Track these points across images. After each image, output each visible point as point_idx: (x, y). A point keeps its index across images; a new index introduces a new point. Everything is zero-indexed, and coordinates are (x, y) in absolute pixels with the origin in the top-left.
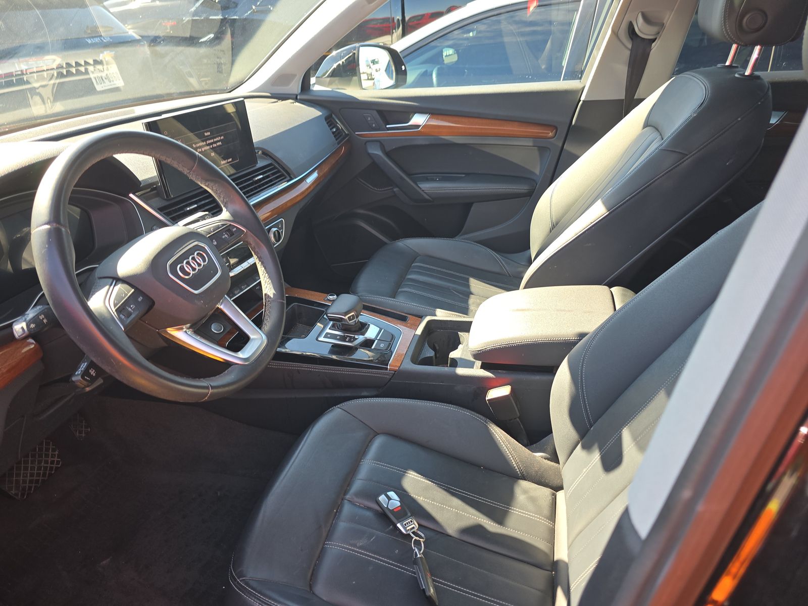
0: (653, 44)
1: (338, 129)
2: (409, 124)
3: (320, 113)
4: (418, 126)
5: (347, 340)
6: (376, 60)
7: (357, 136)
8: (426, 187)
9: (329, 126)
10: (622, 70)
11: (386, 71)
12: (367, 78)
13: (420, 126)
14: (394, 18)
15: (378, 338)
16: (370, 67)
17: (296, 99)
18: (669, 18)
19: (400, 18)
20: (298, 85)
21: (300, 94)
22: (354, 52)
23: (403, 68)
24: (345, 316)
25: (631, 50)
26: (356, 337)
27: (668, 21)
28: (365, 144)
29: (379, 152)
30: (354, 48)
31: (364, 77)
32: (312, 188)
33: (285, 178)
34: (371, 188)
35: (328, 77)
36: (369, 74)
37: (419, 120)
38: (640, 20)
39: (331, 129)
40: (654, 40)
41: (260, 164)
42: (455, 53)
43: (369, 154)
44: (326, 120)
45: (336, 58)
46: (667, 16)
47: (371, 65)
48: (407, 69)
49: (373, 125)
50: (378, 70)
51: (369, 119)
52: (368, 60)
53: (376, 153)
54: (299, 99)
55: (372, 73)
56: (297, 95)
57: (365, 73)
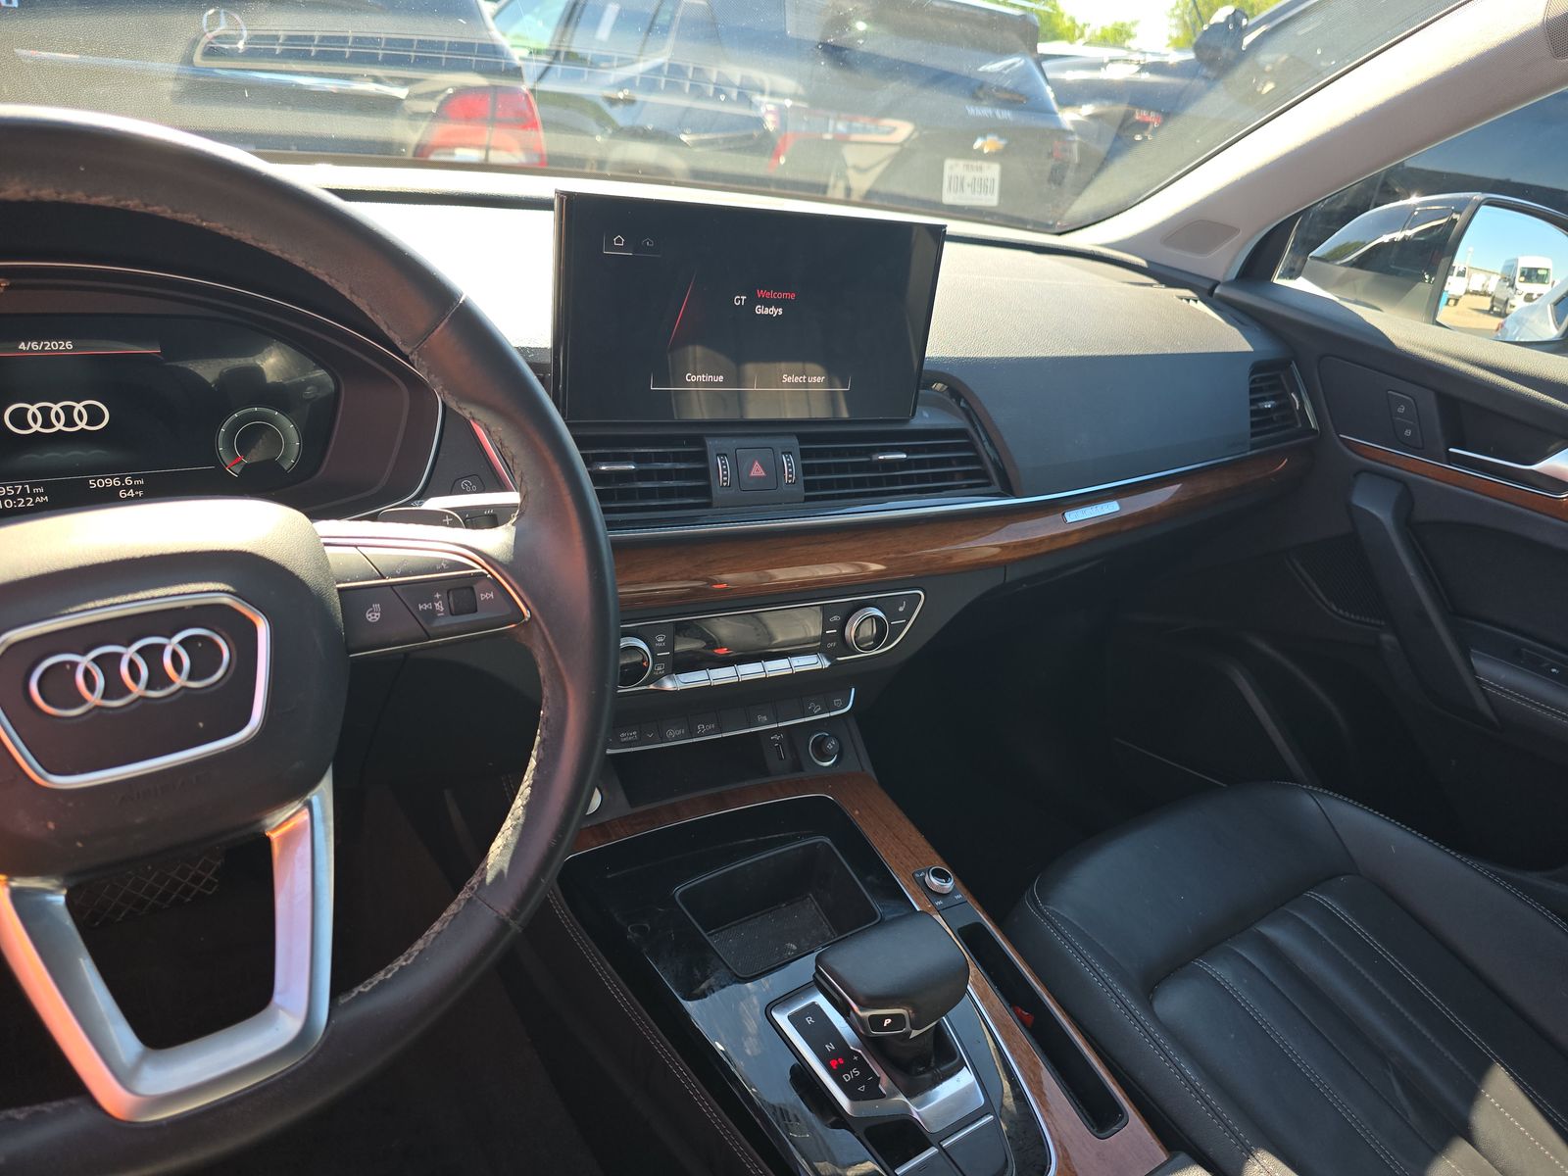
1: (1285, 403)
2: (1536, 467)
3: (1248, 347)
4: (1561, 485)
5: (847, 1078)
6: (1540, 272)
7: (1341, 444)
8: (1495, 673)
9: (1254, 391)
11: (1556, 304)
12: (1488, 308)
13: (1567, 486)
15: (945, 1144)
16: (1512, 286)
17: (1207, 293)
20: (1235, 259)
21: (1229, 284)
24: (863, 1006)
26: (885, 1084)
28: (1356, 475)
29: (1384, 515)
30: (1460, 206)
32: (1074, 539)
33: (988, 485)
34: (1323, 602)
35: (1348, 262)
36: (1500, 301)
39: (1254, 401)
41: (924, 419)
43: (1350, 508)
44: (1252, 373)
49: (1408, 433)
50: (1534, 297)
51: (1402, 409)
52: (1517, 260)
53: (1374, 512)
54: (1218, 294)
55: (1511, 302)
56: (1216, 284)
57: (1490, 295)
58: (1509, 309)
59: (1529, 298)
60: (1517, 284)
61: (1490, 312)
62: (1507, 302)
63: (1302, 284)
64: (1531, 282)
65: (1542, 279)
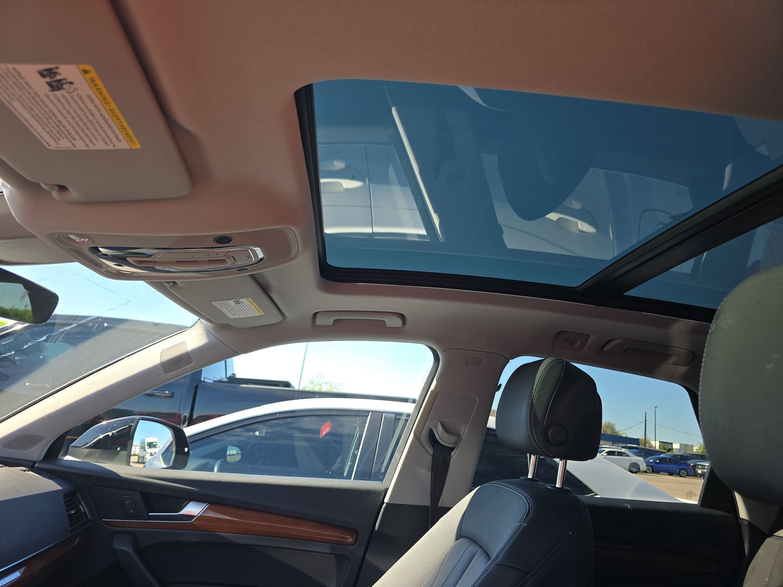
0: (452, 453)
1: (79, 510)
2: (181, 513)
3: (60, 488)
4: (191, 517)
6: (154, 443)
7: (103, 525)
9: (66, 507)
10: (425, 474)
11: (163, 455)
13: (194, 516)
14: (181, 415)
16: (145, 450)
17: (31, 466)
18: (464, 430)
19: (188, 415)
20: (42, 451)
21: (41, 462)
22: (131, 424)
23: (186, 450)
25: (433, 456)
27: (464, 432)
28: (112, 535)
29: (128, 549)
30: (132, 421)
31: (134, 459)
35: (88, 448)
36: (141, 457)
37: (193, 509)
38: (440, 428)
39: (68, 511)
40: (453, 449)
42: (238, 454)
43: (113, 550)
44: (64, 498)
45: (106, 428)
46: (463, 429)
47: (147, 447)
48: (191, 452)
49: (132, 511)
50: (153, 454)
51: (128, 502)
52: (144, 440)
53: (125, 549)
54: (36, 467)
55: (146, 457)
56: (35, 462)
57: (137, 455)
58: (145, 460)
59: (151, 454)
60: (147, 450)
61: (138, 462)
62: (144, 457)
63: (68, 458)
64: (151, 448)
65: (155, 446)
